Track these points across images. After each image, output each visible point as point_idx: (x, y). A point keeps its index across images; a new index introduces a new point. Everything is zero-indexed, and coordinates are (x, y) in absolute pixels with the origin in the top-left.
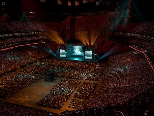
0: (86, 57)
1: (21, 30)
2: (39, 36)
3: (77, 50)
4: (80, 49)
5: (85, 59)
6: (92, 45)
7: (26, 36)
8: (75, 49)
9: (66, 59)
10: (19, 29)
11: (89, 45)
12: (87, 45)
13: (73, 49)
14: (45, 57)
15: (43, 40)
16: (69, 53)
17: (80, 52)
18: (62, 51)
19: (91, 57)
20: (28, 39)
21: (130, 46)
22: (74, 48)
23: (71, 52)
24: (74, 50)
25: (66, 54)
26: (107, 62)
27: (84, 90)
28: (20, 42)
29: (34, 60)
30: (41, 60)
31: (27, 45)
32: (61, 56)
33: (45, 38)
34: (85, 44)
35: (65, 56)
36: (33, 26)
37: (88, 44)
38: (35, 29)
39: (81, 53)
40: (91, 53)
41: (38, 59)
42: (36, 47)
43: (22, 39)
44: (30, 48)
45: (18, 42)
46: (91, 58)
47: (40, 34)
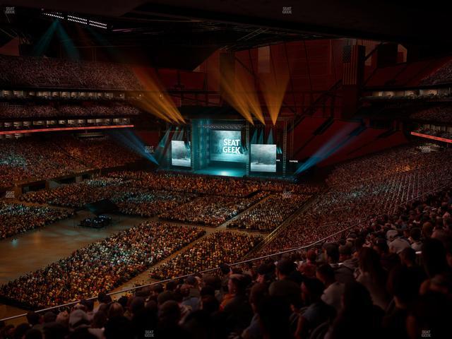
0: (254, 166)
1: (57, 83)
2: (116, 105)
3: (229, 145)
4: (238, 141)
5: (251, 173)
6: (274, 123)
7: (72, 102)
8: (221, 141)
9: (190, 171)
10: (51, 80)
11: (264, 123)
12: (257, 122)
13: (216, 142)
14: (123, 165)
15: (129, 119)
16: (201, 155)
17: (237, 150)
18: (177, 145)
19: (271, 164)
20: (77, 110)
21: (412, 133)
22: (220, 138)
23: (209, 150)
24: (220, 145)
25: (188, 156)
26: (327, 180)
27: (203, 255)
28: (50, 119)
29: (81, 169)
30: (105, 173)
31: (71, 129)
32: (175, 162)
33: (137, 112)
34: (250, 119)
35: (187, 162)
36: (101, 74)
37: (262, 119)
38: (104, 84)
39: (241, 153)
40: (270, 149)
41: (97, 171)
42: (102, 137)
43: (58, 110)
44: (80, 138)
45: (44, 118)
46: (272, 168)
47: (121, 101)
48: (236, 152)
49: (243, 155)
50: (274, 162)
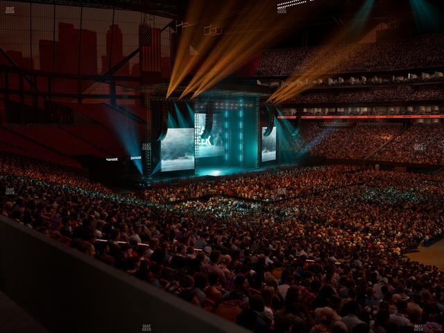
0: (264, 155)
17: (208, 140)
19: (273, 150)
35: (187, 162)
40: (273, 132)
48: (206, 143)
49: (214, 146)
50: (274, 148)
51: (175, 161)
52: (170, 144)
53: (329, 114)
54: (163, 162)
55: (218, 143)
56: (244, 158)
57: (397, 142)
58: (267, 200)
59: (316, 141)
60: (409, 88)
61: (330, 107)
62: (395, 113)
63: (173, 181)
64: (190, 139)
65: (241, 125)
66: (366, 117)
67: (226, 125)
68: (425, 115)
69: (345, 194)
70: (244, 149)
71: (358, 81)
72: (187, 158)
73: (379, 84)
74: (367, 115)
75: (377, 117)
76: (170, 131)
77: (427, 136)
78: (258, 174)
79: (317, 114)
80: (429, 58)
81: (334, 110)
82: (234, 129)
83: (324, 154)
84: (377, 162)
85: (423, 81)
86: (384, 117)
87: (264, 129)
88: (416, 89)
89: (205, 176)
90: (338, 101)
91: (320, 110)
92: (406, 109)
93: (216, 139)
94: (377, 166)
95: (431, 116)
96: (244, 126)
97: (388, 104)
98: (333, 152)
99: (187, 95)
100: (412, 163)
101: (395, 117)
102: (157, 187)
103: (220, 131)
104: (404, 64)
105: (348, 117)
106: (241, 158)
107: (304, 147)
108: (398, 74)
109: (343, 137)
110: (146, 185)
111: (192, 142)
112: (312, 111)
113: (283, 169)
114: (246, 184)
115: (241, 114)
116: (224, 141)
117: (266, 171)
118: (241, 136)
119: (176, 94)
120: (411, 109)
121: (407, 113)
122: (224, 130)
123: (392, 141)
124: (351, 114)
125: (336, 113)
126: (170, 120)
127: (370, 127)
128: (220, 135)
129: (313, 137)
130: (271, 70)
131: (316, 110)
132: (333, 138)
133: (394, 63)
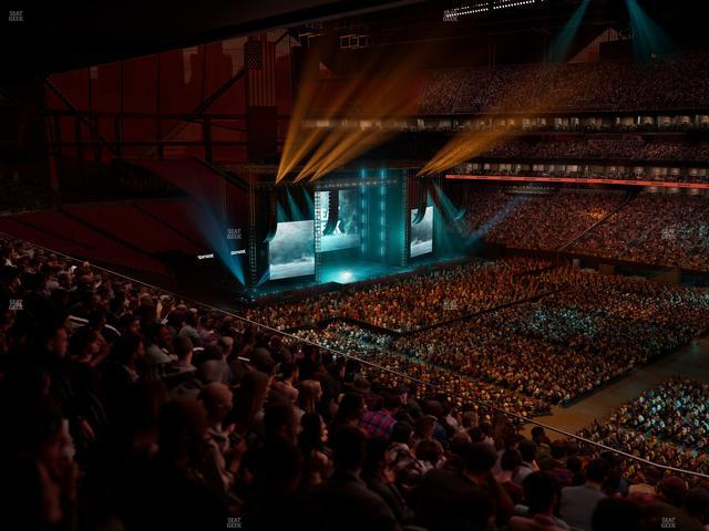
0: (413, 248)
19: (428, 239)
25: (308, 254)
35: (306, 265)
40: (428, 215)
49: (345, 235)
50: (430, 235)
51: (288, 265)
52: (282, 243)
53: (521, 173)
54: (272, 267)
55: (351, 230)
56: (387, 251)
57: (611, 225)
58: (399, 331)
59: (497, 217)
60: (639, 139)
61: (522, 162)
62: (615, 175)
63: (285, 294)
64: (309, 235)
65: (382, 205)
66: (573, 180)
67: (363, 204)
68: (657, 181)
69: (505, 319)
70: (387, 239)
71: (566, 123)
72: (304, 260)
73: (595, 131)
74: (575, 177)
75: (589, 181)
76: (281, 226)
77: (656, 215)
78: (402, 278)
79: (504, 173)
80: (669, 94)
81: (527, 168)
82: (374, 212)
83: (504, 239)
84: (576, 256)
85: (658, 130)
86: (599, 181)
87: (415, 211)
88: (648, 140)
89: (329, 284)
90: (534, 154)
91: (509, 167)
92: (632, 170)
93: (349, 224)
94: (576, 261)
95: (665, 184)
96: (387, 206)
97: (606, 162)
98: (517, 238)
99: (304, 179)
100: (623, 261)
101: (615, 182)
102: (262, 305)
103: (354, 213)
104: (632, 101)
105: (547, 180)
106: (382, 251)
107: (477, 228)
108: (624, 116)
109: (536, 212)
110: (250, 300)
111: (311, 238)
112: (495, 168)
113: (440, 268)
114: (381, 297)
115: (383, 191)
116: (360, 226)
117: (414, 273)
118: (382, 221)
119: (291, 175)
120: (639, 170)
121: (633, 177)
122: (361, 211)
123: (604, 221)
124: (552, 174)
125: (531, 173)
126: (280, 213)
127: (577, 197)
128: (354, 219)
129: (493, 210)
130: (439, 103)
131: (503, 167)
132: (522, 213)
133: (618, 99)
